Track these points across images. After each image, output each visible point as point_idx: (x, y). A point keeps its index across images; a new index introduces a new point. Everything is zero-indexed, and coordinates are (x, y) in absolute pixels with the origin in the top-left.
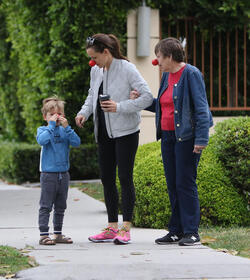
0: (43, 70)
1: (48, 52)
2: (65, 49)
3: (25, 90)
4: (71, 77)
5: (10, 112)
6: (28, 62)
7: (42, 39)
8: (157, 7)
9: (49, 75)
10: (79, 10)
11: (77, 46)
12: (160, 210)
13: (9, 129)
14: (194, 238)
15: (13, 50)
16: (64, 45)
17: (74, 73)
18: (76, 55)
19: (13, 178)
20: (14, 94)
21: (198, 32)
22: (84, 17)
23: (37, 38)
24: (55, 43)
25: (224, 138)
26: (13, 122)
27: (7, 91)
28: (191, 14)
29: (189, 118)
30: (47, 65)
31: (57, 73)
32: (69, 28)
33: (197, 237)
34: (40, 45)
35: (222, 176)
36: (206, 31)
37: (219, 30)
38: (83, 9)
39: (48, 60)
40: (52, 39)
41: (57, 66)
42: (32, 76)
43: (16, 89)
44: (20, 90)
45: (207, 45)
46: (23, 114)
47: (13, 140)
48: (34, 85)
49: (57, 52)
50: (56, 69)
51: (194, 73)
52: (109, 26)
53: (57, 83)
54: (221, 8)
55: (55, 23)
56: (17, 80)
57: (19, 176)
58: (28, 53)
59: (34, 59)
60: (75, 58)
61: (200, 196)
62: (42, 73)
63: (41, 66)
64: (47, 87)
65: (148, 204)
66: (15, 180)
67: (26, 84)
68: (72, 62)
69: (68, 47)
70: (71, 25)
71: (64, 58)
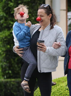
2: (5, 17)
4: (9, 35)
16: (5, 15)
32: (8, 4)
52: (34, 2)
68: (10, 26)
69: (7, 16)
70: (9, 2)
71: (5, 23)
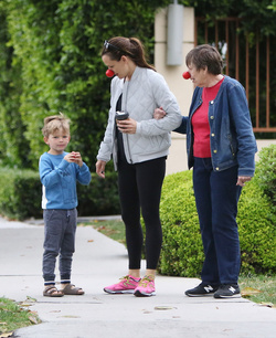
0: (51, 81)
1: (58, 59)
2: (78, 55)
3: (30, 105)
4: (85, 90)
5: (12, 131)
6: (33, 71)
7: (51, 43)
8: (192, 5)
9: (59, 87)
10: (96, 9)
11: (93, 53)
12: (192, 254)
13: (10, 153)
14: (232, 289)
15: (16, 56)
16: (78, 51)
17: (89, 85)
18: (92, 63)
19: (14, 213)
20: (16, 109)
21: (242, 36)
22: (102, 17)
23: (44, 43)
24: (66, 48)
25: (271, 167)
26: (15, 144)
27: (8, 106)
28: (233, 13)
29: (228, 143)
30: (56, 75)
31: (69, 85)
32: (84, 30)
33: (236, 288)
34: (48, 50)
35: (268, 214)
36: (252, 34)
37: (267, 34)
38: (101, 7)
39: (57, 69)
40: (62, 43)
41: (69, 76)
42: (38, 89)
43: (19, 104)
44: (23, 106)
45: (253, 51)
46: (28, 135)
47: (16, 167)
48: (41, 99)
49: (69, 59)
50: (68, 80)
51: (235, 88)
52: (133, 28)
53: (69, 97)
54: (270, 7)
55: (66, 23)
56: (20, 93)
57: (21, 210)
58: (34, 59)
59: (41, 67)
60: (90, 66)
61: (240, 238)
62: (50, 85)
63: (49, 76)
64: (57, 102)
65: (177, 246)
66: (17, 215)
67: (30, 98)
68: (88, 71)
69: (82, 54)
70: (86, 27)
71: (78, 66)
